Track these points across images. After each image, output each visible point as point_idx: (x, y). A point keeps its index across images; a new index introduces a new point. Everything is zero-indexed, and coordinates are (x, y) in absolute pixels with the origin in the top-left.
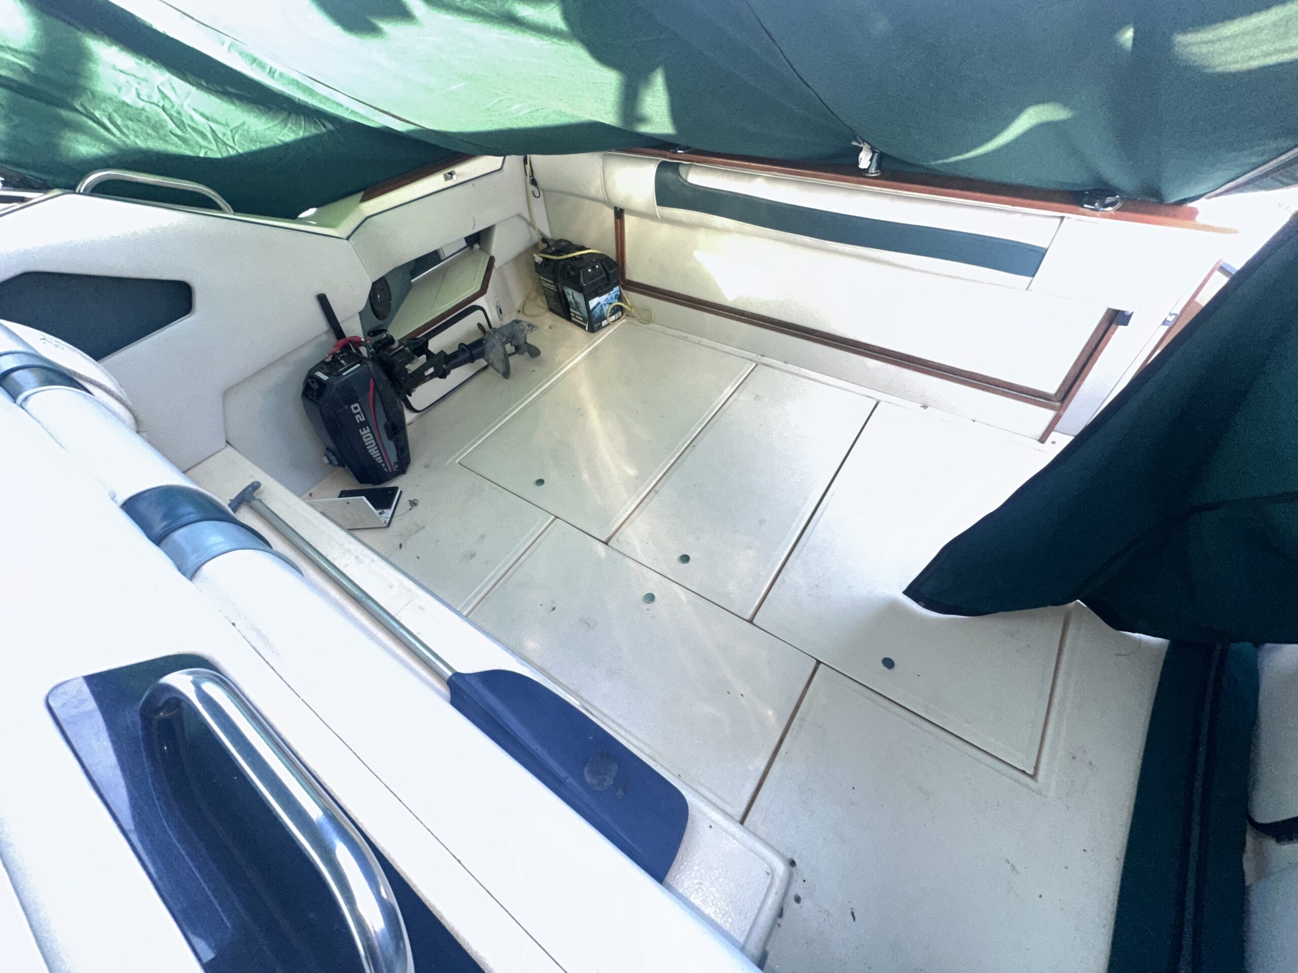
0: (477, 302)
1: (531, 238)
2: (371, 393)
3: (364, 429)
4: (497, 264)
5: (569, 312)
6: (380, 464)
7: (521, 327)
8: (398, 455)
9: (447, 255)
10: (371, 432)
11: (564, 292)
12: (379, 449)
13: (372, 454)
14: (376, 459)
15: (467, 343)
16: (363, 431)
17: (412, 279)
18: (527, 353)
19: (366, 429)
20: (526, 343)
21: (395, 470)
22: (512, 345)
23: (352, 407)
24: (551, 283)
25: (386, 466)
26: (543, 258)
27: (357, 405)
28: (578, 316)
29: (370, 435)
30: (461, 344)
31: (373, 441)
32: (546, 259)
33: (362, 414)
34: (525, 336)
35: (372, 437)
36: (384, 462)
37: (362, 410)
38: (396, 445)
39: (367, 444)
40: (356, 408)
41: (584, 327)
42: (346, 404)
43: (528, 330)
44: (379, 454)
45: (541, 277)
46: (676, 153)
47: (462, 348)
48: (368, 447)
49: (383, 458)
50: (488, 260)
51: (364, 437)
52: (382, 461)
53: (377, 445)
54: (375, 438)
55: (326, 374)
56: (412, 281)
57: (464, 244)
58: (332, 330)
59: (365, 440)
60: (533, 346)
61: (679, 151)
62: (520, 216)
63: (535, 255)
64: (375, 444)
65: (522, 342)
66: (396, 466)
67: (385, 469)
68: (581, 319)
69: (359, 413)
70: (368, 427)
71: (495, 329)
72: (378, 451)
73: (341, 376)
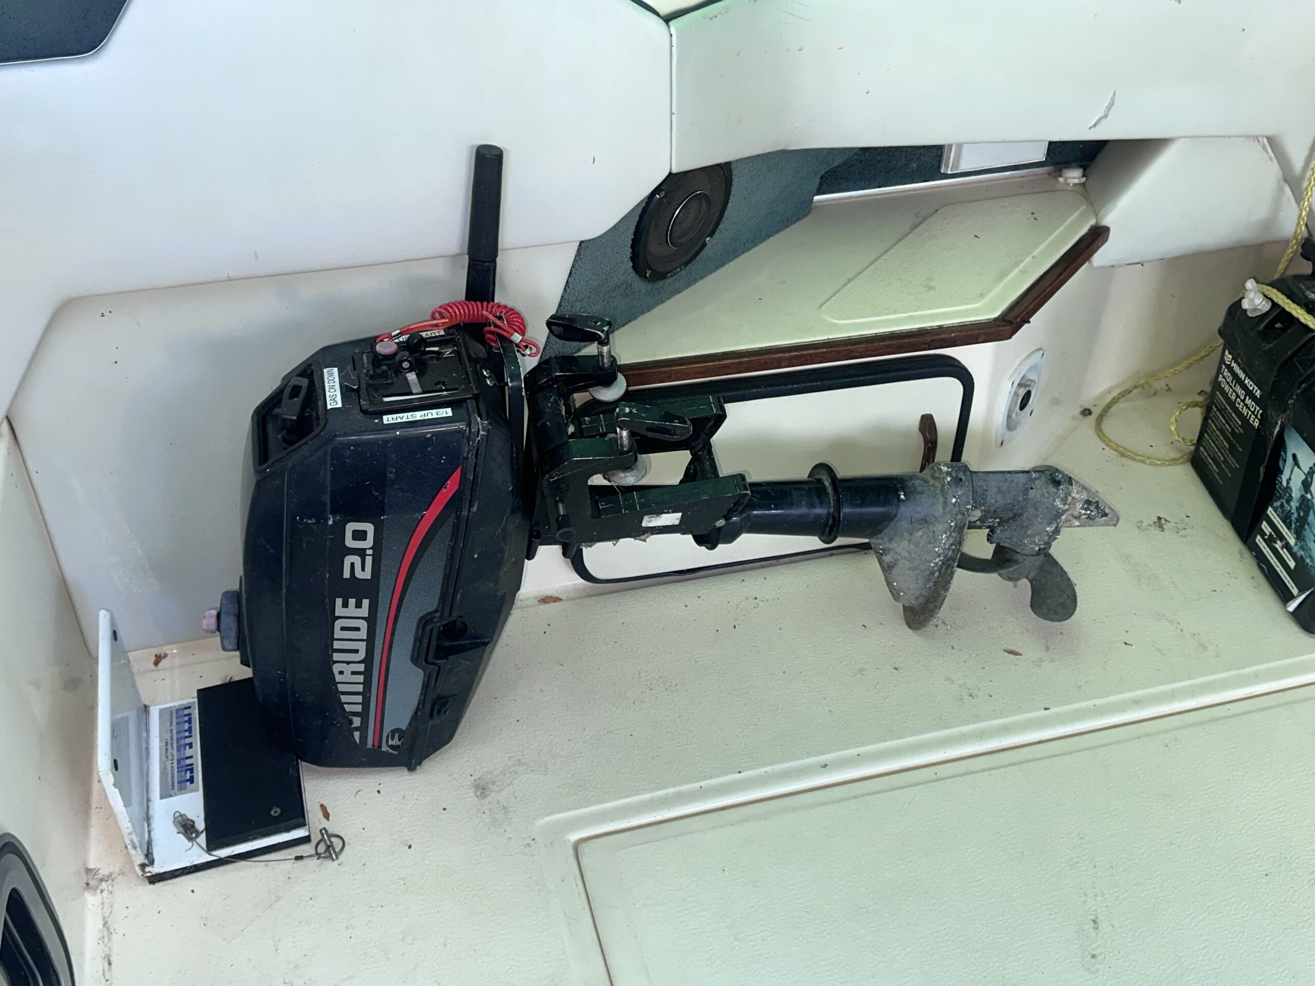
0: (959, 353)
1: (1268, 223)
2: (431, 515)
3: (352, 602)
4: (1102, 257)
5: (1260, 515)
6: (347, 717)
7: (1058, 503)
8: (415, 717)
9: (964, 167)
10: (371, 620)
11: (1280, 444)
12: (368, 673)
13: (338, 678)
14: (344, 698)
15: (842, 472)
16: (345, 605)
17: (819, 193)
18: (1025, 584)
19: (359, 605)
20: (1044, 553)
21: (385, 748)
22: (990, 539)
23: (351, 527)
24: (1249, 393)
25: (363, 728)
26: (1275, 305)
27: (369, 528)
28: (1287, 546)
29: (363, 625)
30: (823, 467)
31: (362, 647)
32: (1278, 314)
33: (369, 560)
34: (1057, 531)
35: (363, 634)
36: (364, 715)
37: (377, 547)
38: (425, 687)
39: (337, 645)
40: (360, 535)
41: (1285, 596)
42: (333, 512)
43: (1078, 518)
44: (360, 688)
45: (1228, 357)
47: (820, 481)
48: (336, 657)
49: (366, 704)
50: (1084, 230)
51: (338, 624)
52: (359, 708)
53: (368, 661)
54: (370, 641)
55: (346, 391)
56: (816, 198)
57: (1039, 155)
58: (466, 260)
59: (338, 633)
60: (1063, 573)
62: (1274, 144)
63: (1250, 284)
64: (362, 655)
65: (1032, 545)
66: (395, 742)
67: (357, 735)
68: (1292, 564)
69: (361, 553)
70: (366, 602)
71: (966, 468)
72: (361, 678)
73: (376, 421)
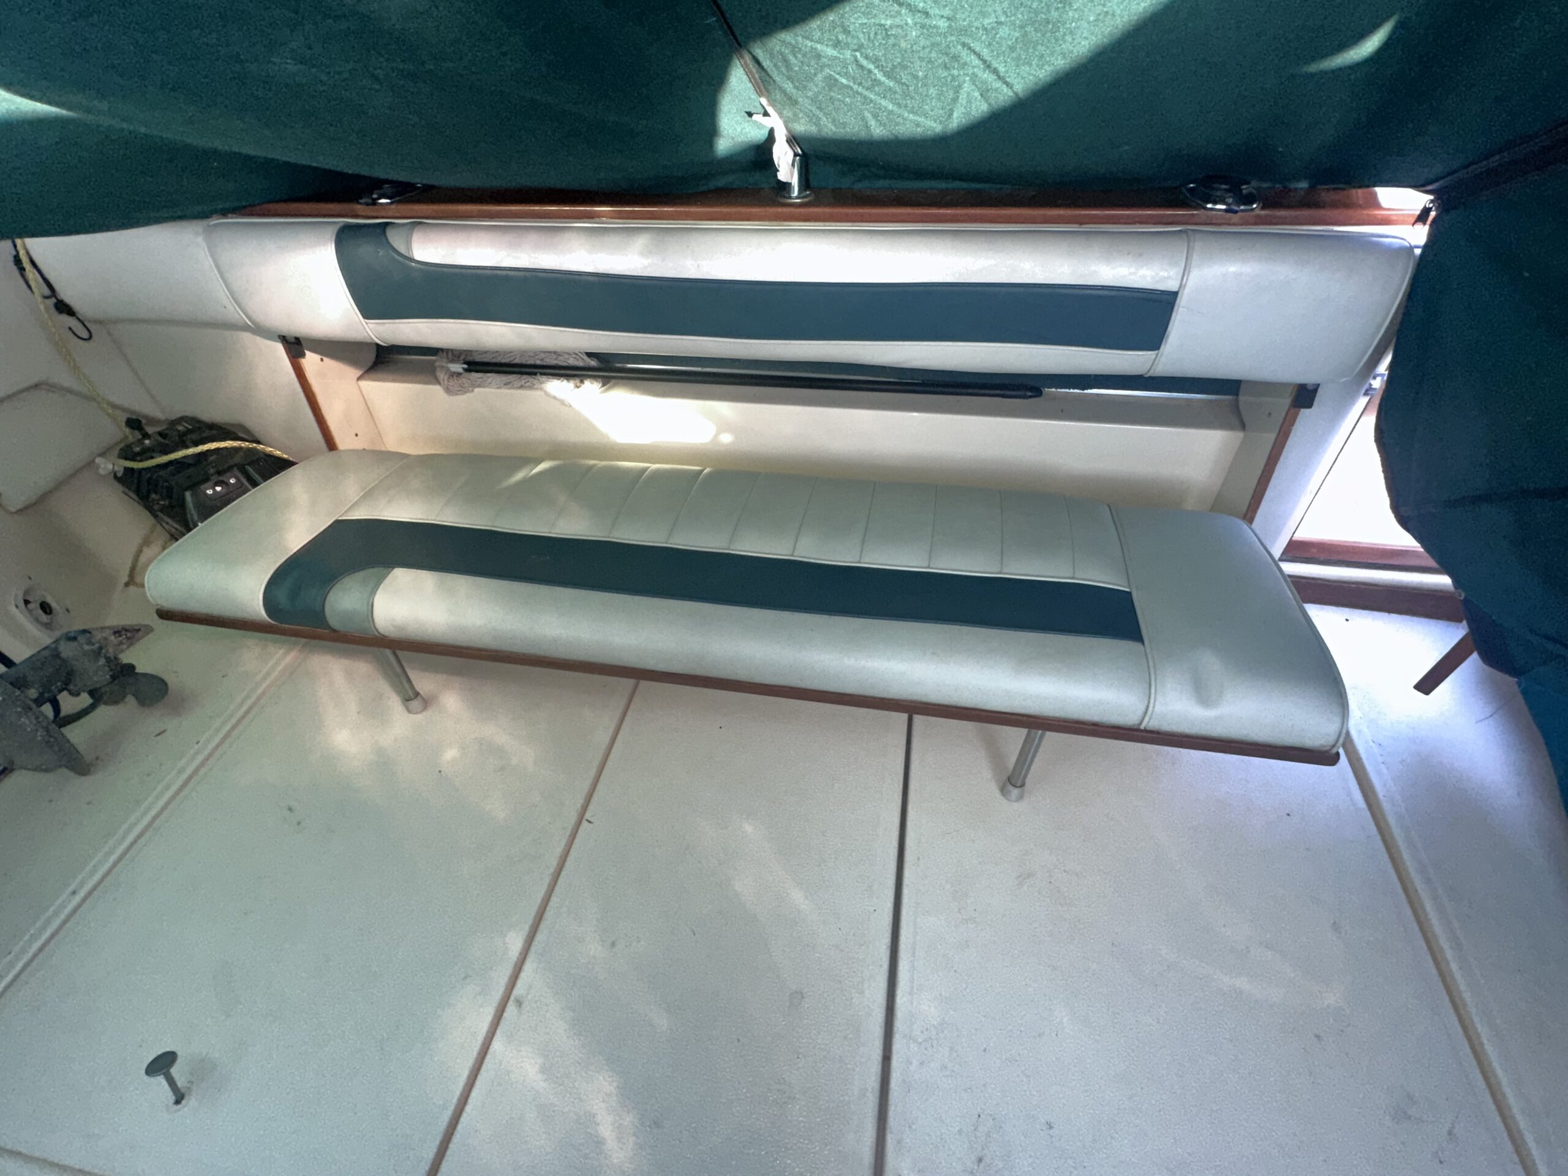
7: (90, 646)
18: (129, 698)
22: (74, 694)
26: (126, 468)
43: (120, 644)
46: (374, 203)
60: (146, 675)
61: (383, 201)
62: (47, 385)
65: (102, 678)
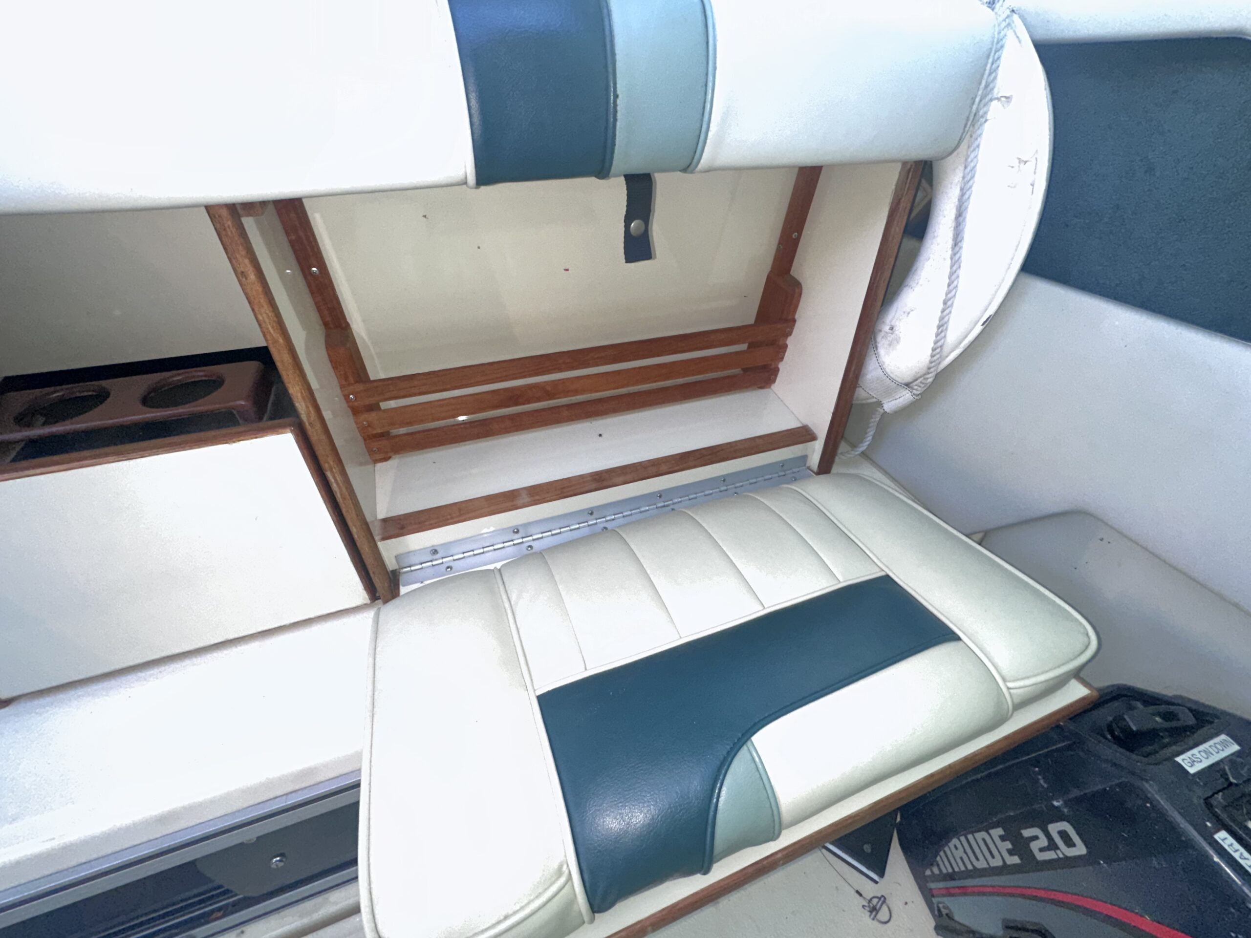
3: (1009, 845)
10: (1005, 869)
12: (970, 874)
16: (1003, 838)
19: (1010, 853)
29: (999, 861)
31: (983, 863)
33: (1052, 854)
35: (992, 863)
37: (1068, 860)
39: (971, 838)
42: (1068, 804)
44: (956, 868)
48: (963, 840)
49: (951, 876)
51: (986, 835)
53: (978, 872)
54: (992, 871)
59: (979, 837)
64: (978, 865)
70: (1015, 860)
72: (963, 867)
73: (1209, 824)
